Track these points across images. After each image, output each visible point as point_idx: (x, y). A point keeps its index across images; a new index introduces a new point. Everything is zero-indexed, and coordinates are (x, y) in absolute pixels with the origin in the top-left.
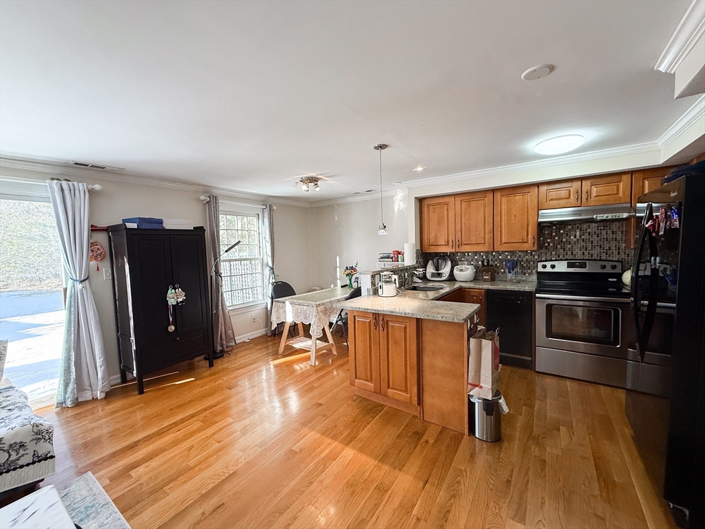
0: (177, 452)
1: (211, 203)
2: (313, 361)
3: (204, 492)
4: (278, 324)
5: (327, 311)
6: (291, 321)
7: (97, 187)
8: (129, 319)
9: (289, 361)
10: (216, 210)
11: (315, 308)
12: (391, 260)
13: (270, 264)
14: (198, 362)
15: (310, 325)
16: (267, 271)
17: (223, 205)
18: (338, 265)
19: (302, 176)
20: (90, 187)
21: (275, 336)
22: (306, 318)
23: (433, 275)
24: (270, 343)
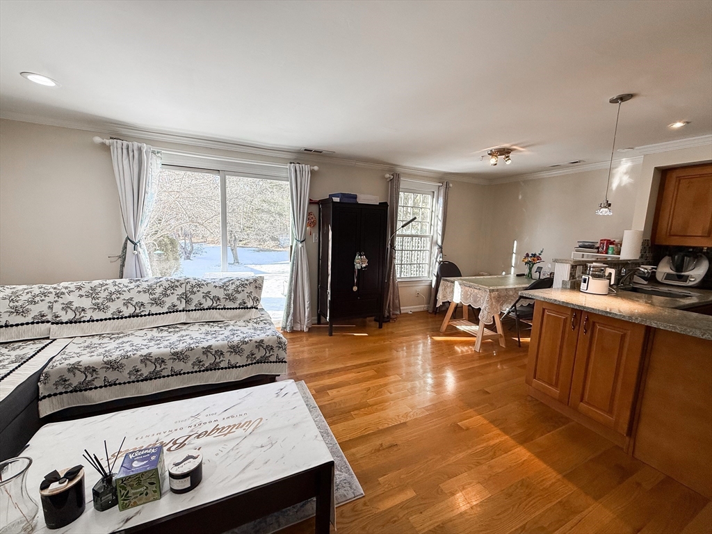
0: (358, 388)
1: (393, 180)
2: (478, 347)
3: (381, 428)
4: (443, 303)
5: (501, 297)
6: (458, 302)
7: (316, 168)
8: (328, 275)
9: (451, 341)
10: (398, 188)
11: (488, 293)
12: (596, 250)
13: (440, 243)
14: (370, 321)
15: (479, 309)
16: (436, 250)
17: (404, 183)
18: (514, 252)
19: (491, 148)
20: (312, 168)
21: (435, 314)
22: (475, 301)
23: (668, 276)
24: (430, 320)
